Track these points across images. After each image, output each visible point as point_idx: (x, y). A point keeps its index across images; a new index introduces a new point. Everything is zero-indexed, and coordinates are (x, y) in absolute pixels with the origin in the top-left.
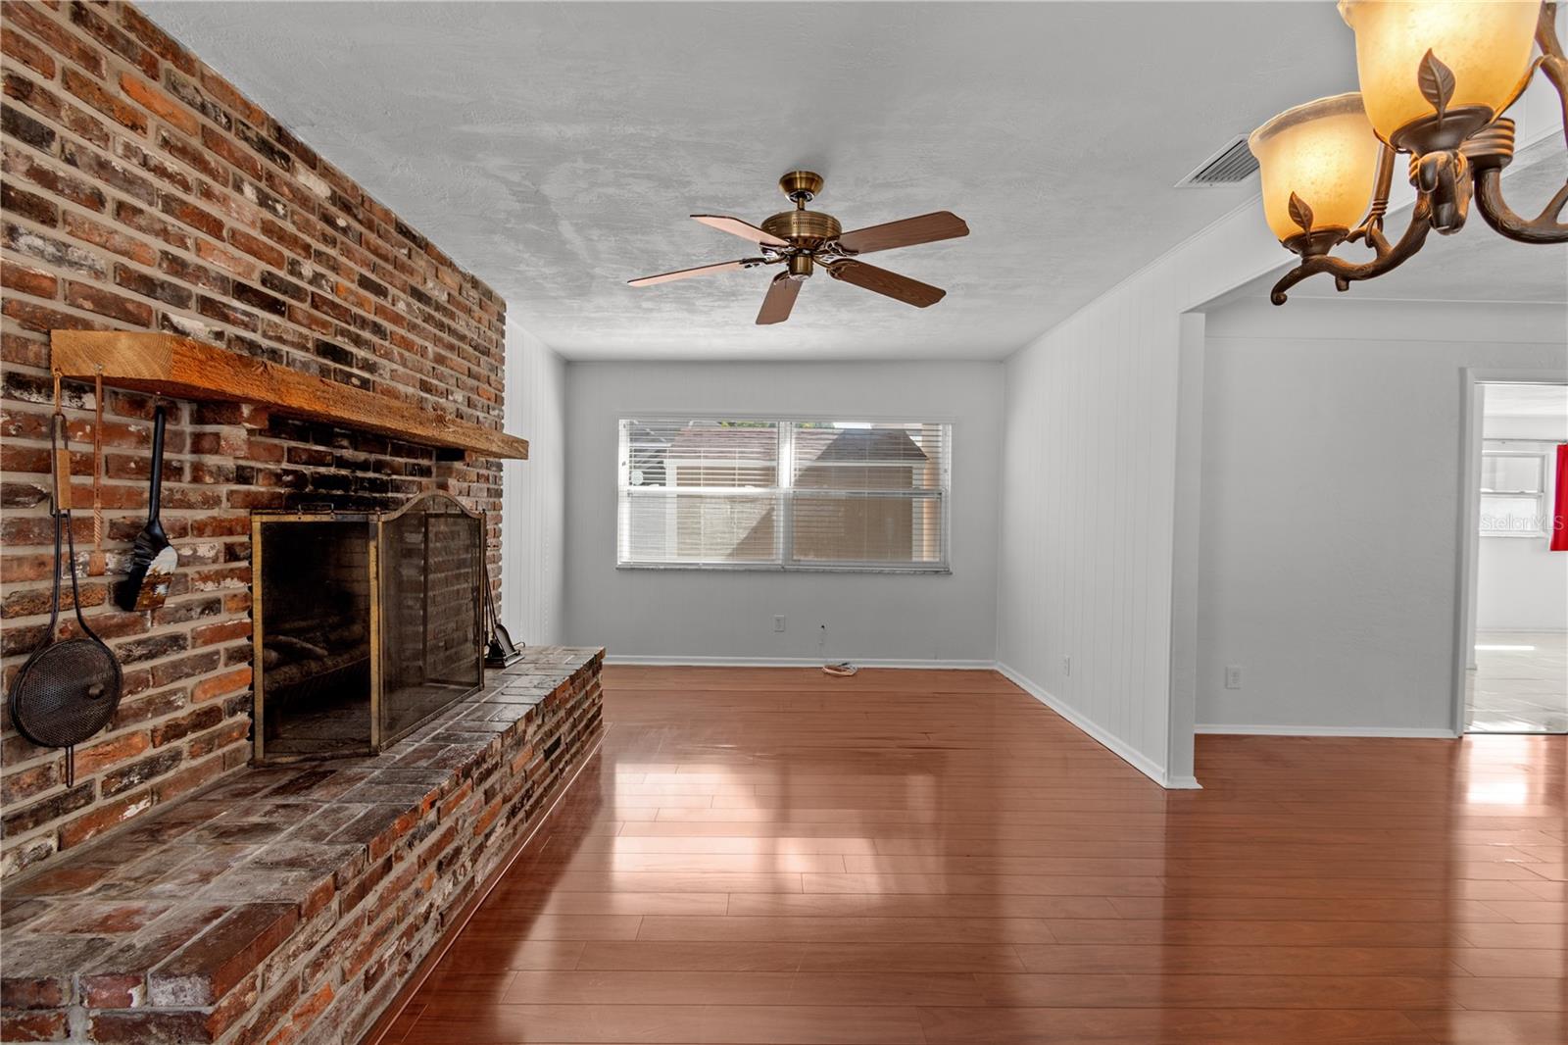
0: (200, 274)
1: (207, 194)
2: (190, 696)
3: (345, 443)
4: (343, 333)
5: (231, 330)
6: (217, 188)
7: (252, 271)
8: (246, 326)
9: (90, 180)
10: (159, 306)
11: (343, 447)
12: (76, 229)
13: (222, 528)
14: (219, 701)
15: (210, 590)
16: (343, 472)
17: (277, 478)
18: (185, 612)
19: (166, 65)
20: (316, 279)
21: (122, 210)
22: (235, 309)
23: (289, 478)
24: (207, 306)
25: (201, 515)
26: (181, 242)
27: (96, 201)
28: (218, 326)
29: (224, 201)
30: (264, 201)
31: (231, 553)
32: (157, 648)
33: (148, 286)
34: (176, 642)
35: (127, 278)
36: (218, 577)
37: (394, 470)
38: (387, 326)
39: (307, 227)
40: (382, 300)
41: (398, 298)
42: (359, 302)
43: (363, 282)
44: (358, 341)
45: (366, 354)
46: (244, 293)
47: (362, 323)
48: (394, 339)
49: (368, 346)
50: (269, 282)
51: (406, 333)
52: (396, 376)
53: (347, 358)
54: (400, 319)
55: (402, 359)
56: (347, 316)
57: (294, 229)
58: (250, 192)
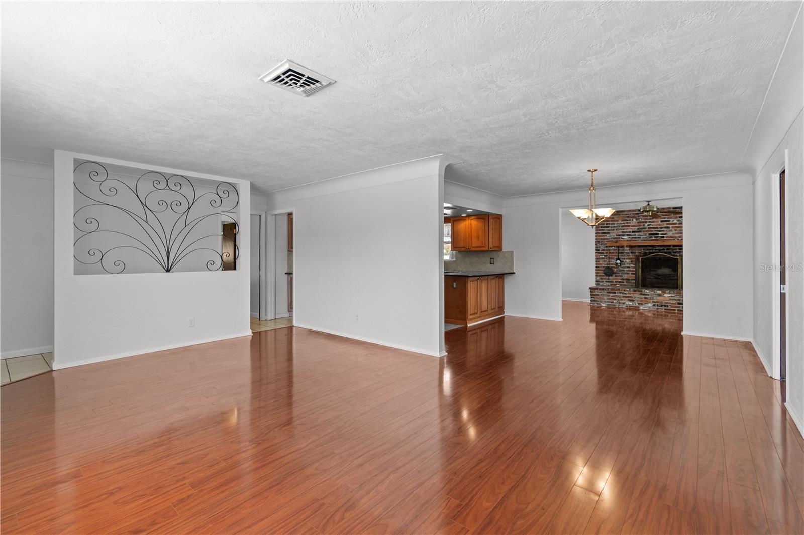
0: (626, 232)
1: (627, 223)
2: (625, 276)
4: (655, 231)
5: (631, 237)
6: (629, 222)
7: (636, 229)
8: (633, 235)
9: (612, 228)
10: (621, 237)
12: (612, 233)
13: (629, 259)
14: (630, 278)
15: (628, 265)
17: (640, 253)
18: (625, 267)
19: (622, 213)
20: (649, 225)
21: (616, 230)
22: (631, 234)
24: (627, 235)
25: (627, 257)
26: (624, 230)
27: (614, 230)
28: (629, 237)
29: (630, 223)
30: (637, 220)
31: (632, 262)
32: (620, 270)
33: (619, 235)
34: (624, 270)
35: (617, 235)
36: (630, 264)
37: (673, 250)
38: (671, 226)
39: (646, 219)
40: (668, 223)
41: (674, 220)
42: (660, 225)
43: (662, 221)
44: (660, 231)
45: (662, 232)
46: (633, 232)
47: (661, 228)
48: (672, 227)
49: (664, 231)
50: (638, 229)
51: (677, 225)
52: (673, 234)
53: (658, 234)
54: (676, 224)
55: (676, 230)
56: (657, 228)
57: (643, 221)
58: (634, 220)
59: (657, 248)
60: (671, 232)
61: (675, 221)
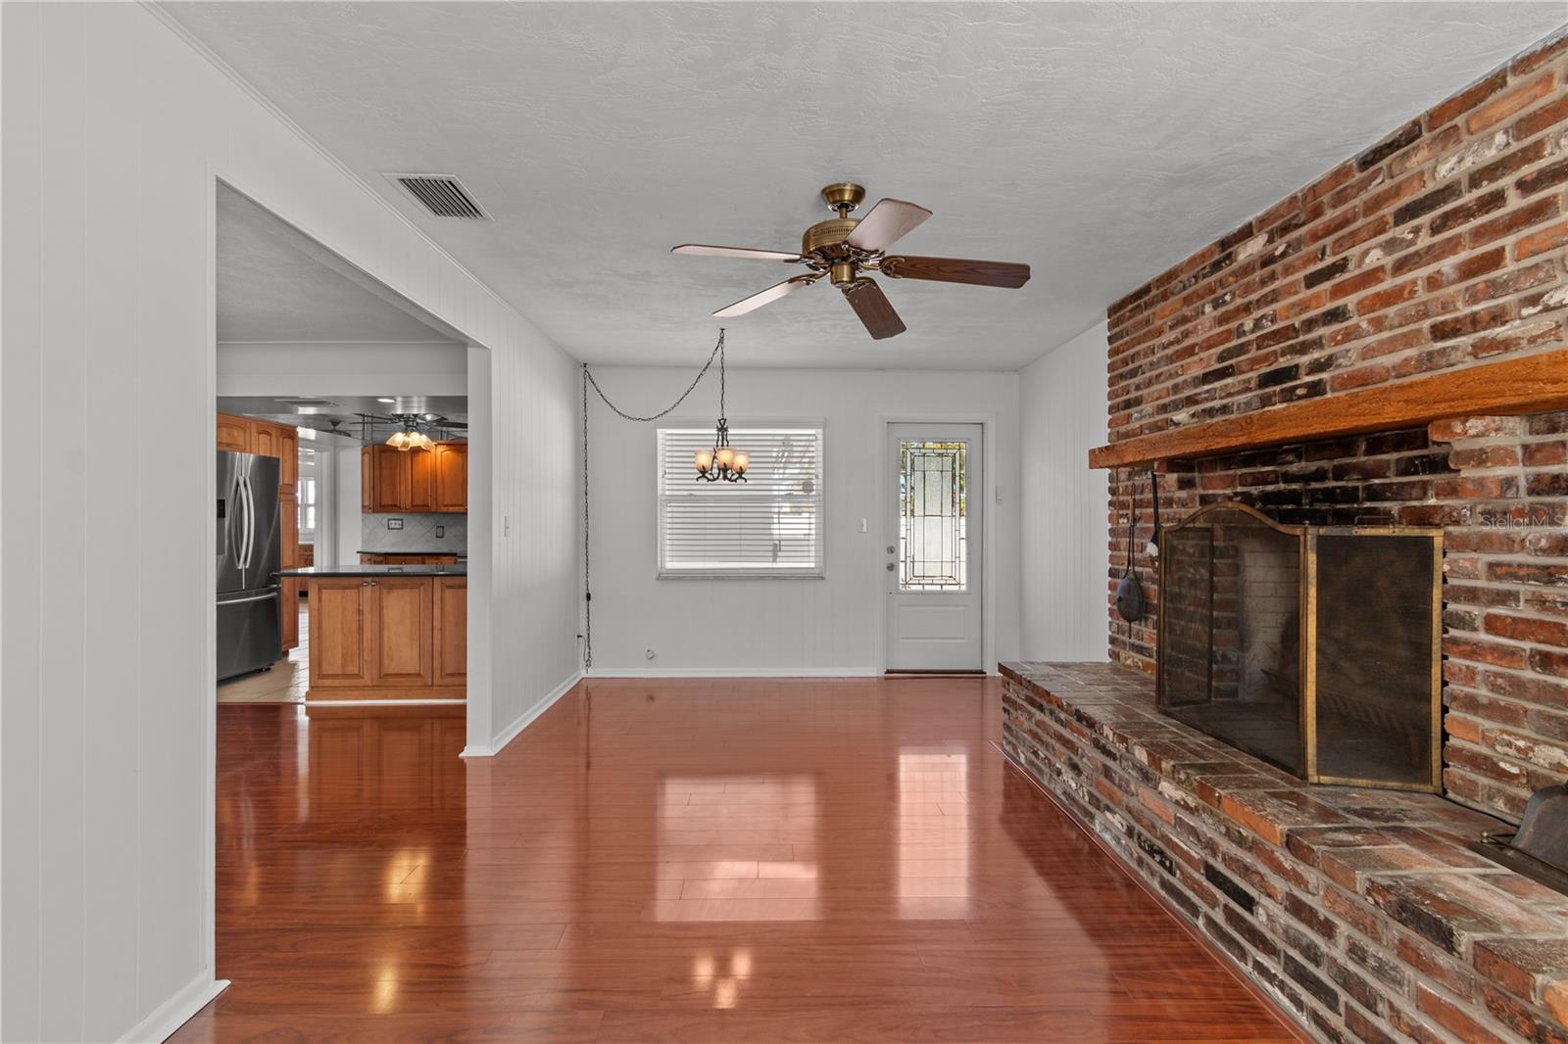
0: (1186, 385)
1: (1188, 334)
3: (1290, 458)
4: (1285, 352)
5: (1198, 408)
6: (1192, 325)
7: (1212, 359)
8: (1207, 399)
10: (1170, 416)
11: (1291, 463)
16: (1294, 486)
20: (1257, 324)
22: (1199, 394)
23: (1238, 499)
24: (1188, 402)
26: (1177, 373)
28: (1193, 409)
29: (1196, 330)
30: (1215, 304)
33: (1166, 408)
35: (1158, 410)
37: (1367, 473)
38: (1351, 301)
39: (1248, 289)
40: (1339, 278)
41: (1366, 253)
42: (1304, 306)
43: (1312, 281)
44: (1304, 348)
45: (1316, 355)
46: (1207, 378)
47: (1310, 325)
48: (1363, 308)
49: (1318, 344)
50: (1221, 358)
51: (1387, 284)
52: (1367, 353)
53: (1290, 373)
54: (1373, 276)
55: (1378, 325)
56: (1289, 332)
57: (1239, 301)
58: (1208, 309)
59: (1294, 468)
60: (1355, 345)
61: (1375, 258)
